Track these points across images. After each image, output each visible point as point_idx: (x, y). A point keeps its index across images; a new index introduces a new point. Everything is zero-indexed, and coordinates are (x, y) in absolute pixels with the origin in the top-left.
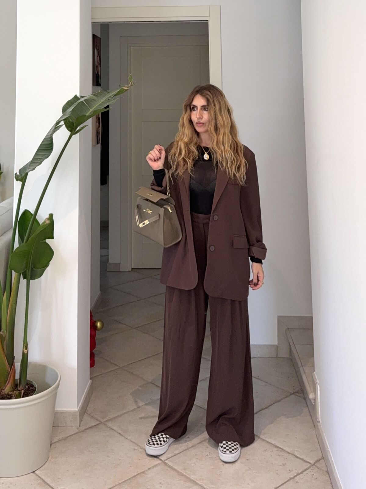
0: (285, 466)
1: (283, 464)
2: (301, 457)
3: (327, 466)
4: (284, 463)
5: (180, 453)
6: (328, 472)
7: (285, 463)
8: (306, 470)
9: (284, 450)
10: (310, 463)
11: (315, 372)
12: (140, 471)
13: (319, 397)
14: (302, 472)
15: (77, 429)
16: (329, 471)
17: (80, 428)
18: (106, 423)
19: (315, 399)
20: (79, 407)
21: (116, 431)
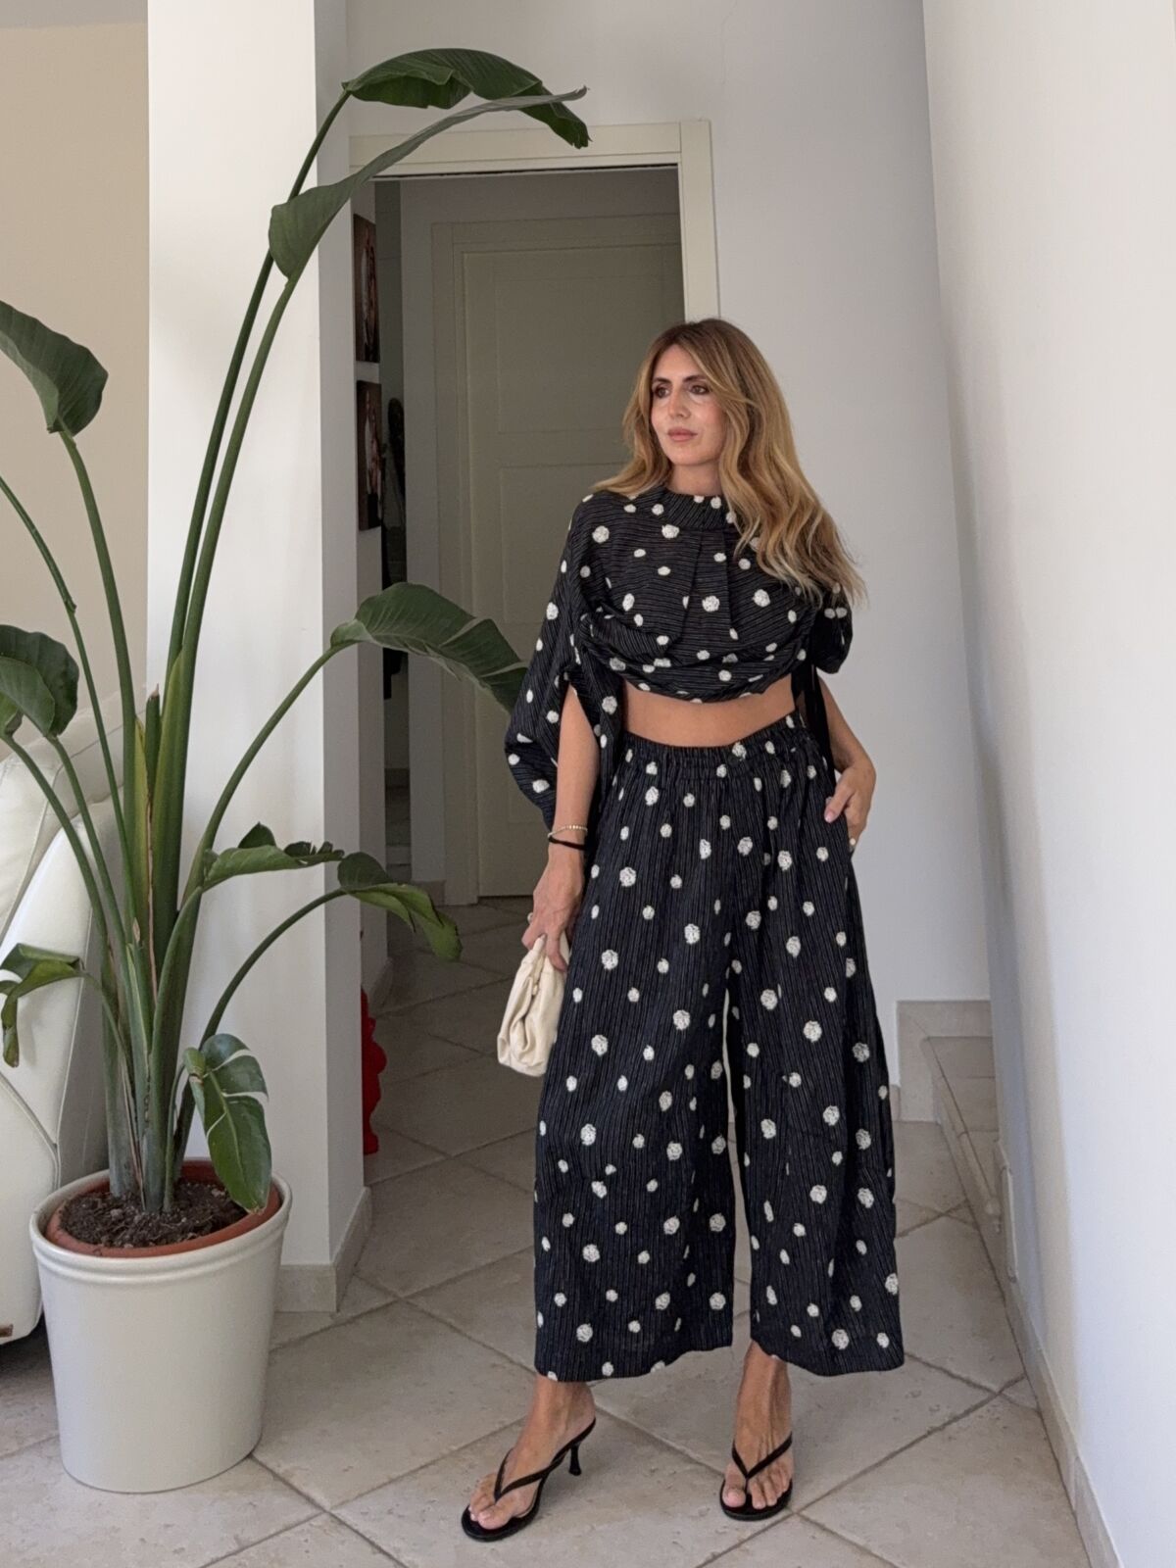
0: (920, 1398)
1: (912, 1393)
2: (964, 1376)
3: (1036, 1398)
6: (1039, 1413)
7: (920, 1392)
8: (976, 1407)
10: (988, 1390)
12: (508, 1421)
13: (1012, 1211)
14: (967, 1412)
15: (332, 1316)
16: (1041, 1406)
17: (339, 1314)
18: (411, 1301)
19: (1001, 1217)
20: (334, 1256)
21: (440, 1320)
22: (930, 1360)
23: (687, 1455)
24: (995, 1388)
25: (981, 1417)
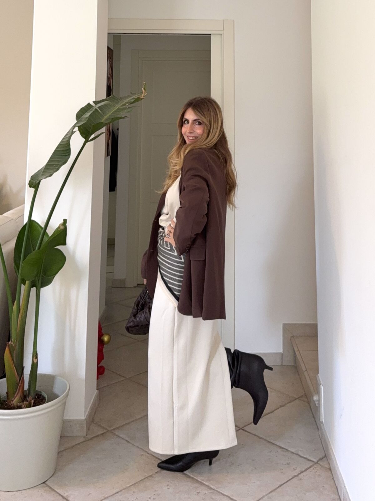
0: (290, 465)
2: (305, 456)
3: (329, 464)
4: (288, 462)
6: (330, 469)
8: (309, 468)
9: (289, 451)
10: (313, 461)
14: (306, 470)
15: (84, 437)
16: (331, 467)
17: (87, 437)
18: (113, 431)
19: (319, 401)
20: (86, 416)
21: (123, 439)
22: (293, 451)
23: (210, 487)
24: (315, 460)
25: (311, 471)
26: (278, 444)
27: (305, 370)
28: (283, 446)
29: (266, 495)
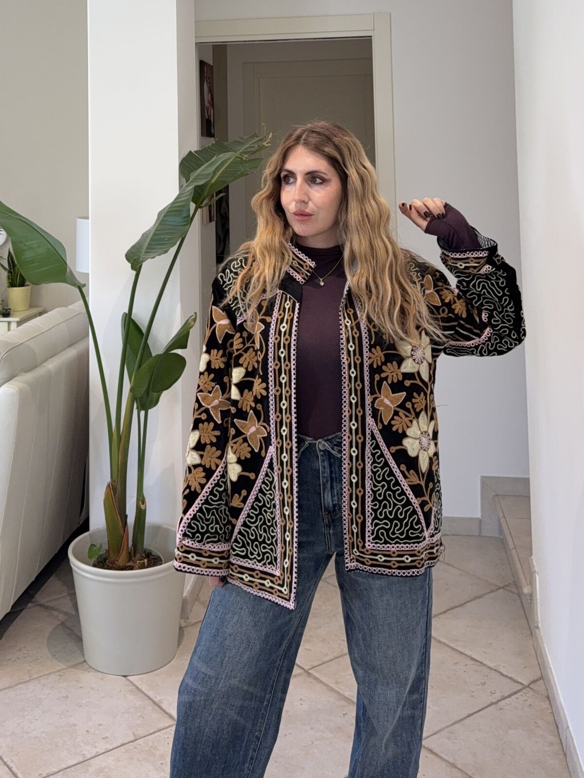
0: (485, 686)
1: (481, 683)
2: (510, 675)
3: (547, 690)
4: (483, 681)
5: (331, 660)
6: (548, 697)
7: (485, 683)
8: (515, 693)
9: (485, 665)
10: (522, 684)
11: (532, 557)
13: (538, 592)
14: (510, 695)
16: (550, 695)
19: (532, 596)
22: (491, 665)
24: (526, 683)
25: (517, 698)
26: (468, 653)
27: (513, 547)
28: (476, 658)
29: (447, 727)
